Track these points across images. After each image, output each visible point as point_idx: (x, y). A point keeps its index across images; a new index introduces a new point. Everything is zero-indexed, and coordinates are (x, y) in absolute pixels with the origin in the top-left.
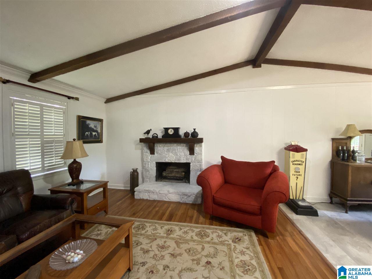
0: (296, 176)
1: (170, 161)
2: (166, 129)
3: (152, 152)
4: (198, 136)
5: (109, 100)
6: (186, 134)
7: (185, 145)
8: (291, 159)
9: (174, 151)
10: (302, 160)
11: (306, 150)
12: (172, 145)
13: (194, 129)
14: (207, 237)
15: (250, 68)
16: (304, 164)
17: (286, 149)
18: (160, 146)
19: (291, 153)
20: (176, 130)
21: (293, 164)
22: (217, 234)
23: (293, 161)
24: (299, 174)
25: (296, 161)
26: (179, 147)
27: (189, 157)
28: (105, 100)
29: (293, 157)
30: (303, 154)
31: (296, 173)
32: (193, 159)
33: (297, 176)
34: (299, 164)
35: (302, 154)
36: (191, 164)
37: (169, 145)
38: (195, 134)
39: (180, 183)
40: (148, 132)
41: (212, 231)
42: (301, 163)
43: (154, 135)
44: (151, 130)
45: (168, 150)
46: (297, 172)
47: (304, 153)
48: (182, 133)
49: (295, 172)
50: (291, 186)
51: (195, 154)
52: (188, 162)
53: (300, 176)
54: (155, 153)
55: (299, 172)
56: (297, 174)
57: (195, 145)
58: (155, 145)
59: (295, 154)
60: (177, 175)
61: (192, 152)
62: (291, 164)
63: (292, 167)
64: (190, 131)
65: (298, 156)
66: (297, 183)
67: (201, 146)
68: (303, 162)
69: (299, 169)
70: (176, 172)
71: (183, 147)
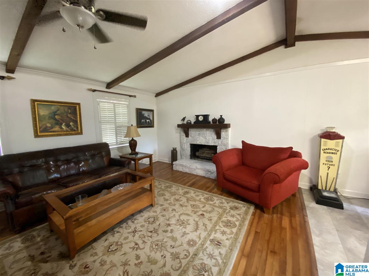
0: (327, 166)
1: (200, 144)
2: (197, 116)
3: (187, 136)
4: (224, 122)
5: (158, 95)
6: (214, 120)
7: (212, 130)
8: (323, 147)
9: (203, 135)
10: (336, 148)
11: (342, 138)
12: (202, 130)
13: (221, 116)
14: (212, 201)
15: (281, 48)
16: (339, 153)
17: (319, 135)
18: (193, 131)
19: (323, 140)
20: (206, 117)
21: (324, 152)
22: (221, 201)
23: (325, 149)
24: (331, 163)
25: (329, 149)
26: (208, 132)
27: (216, 140)
28: (155, 95)
29: (325, 145)
30: (339, 142)
31: (327, 163)
32: (220, 143)
33: (329, 166)
34: (332, 153)
35: (336, 142)
36: (218, 147)
37: (200, 130)
38: (221, 120)
39: (210, 162)
40: (184, 119)
41: (217, 198)
42: (336, 152)
43: (188, 122)
44: (186, 117)
45: (199, 134)
46: (329, 161)
47: (341, 141)
48: (210, 119)
49: (326, 161)
50: (321, 176)
51: (222, 138)
52: (215, 145)
53: (333, 167)
54: (189, 136)
55: (332, 162)
56: (329, 163)
57: (222, 130)
58: (189, 130)
59: (326, 142)
60: (207, 156)
61: (219, 137)
62: (322, 152)
63: (323, 156)
64: (218, 117)
65: (331, 144)
66: (328, 174)
67: (227, 131)
68: (338, 151)
69: (332, 158)
70: (207, 153)
71: (211, 132)
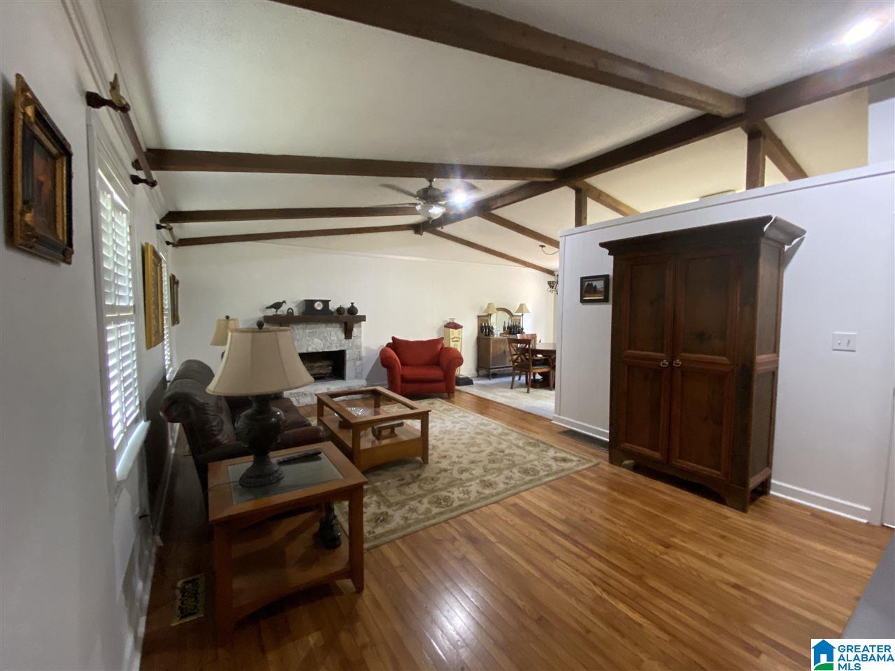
1: (315, 351)
2: (311, 302)
4: (357, 313)
6: (340, 310)
7: (338, 325)
8: (451, 337)
9: (321, 336)
10: (459, 336)
11: (461, 327)
12: (318, 325)
13: (352, 304)
15: (410, 233)
16: (460, 341)
17: (445, 326)
18: (298, 329)
19: (451, 330)
20: (326, 303)
25: (455, 337)
26: (328, 329)
27: (345, 342)
29: (453, 335)
32: (350, 345)
34: (457, 341)
35: (458, 331)
36: (347, 352)
37: (313, 326)
38: (352, 310)
40: (277, 306)
43: (288, 311)
44: (284, 302)
45: (312, 335)
47: (461, 330)
48: (333, 306)
51: (353, 338)
52: (342, 348)
57: (354, 325)
58: (290, 327)
61: (348, 335)
62: (451, 341)
64: (347, 305)
65: (456, 333)
67: (360, 326)
68: (460, 338)
69: (457, 345)
71: (336, 329)
